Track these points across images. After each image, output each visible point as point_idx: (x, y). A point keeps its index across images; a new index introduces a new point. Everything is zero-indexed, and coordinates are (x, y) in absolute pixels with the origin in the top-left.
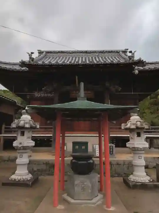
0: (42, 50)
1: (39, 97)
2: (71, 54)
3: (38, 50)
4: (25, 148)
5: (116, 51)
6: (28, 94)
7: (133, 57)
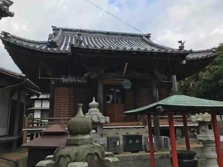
2: (92, 34)
3: (52, 27)
5: (139, 35)
6: (52, 79)
7: (183, 47)
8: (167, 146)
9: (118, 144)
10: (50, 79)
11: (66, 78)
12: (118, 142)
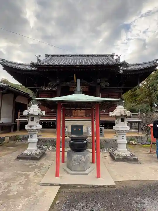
0: (49, 54)
1: (46, 90)
2: (71, 57)
3: (45, 54)
4: (34, 130)
5: (105, 55)
6: (37, 89)
7: (119, 59)
8: (102, 134)
9: (67, 131)
10: (36, 89)
11: (45, 87)
12: (67, 129)
